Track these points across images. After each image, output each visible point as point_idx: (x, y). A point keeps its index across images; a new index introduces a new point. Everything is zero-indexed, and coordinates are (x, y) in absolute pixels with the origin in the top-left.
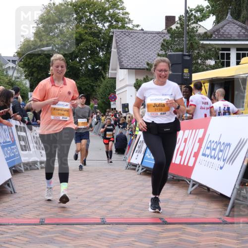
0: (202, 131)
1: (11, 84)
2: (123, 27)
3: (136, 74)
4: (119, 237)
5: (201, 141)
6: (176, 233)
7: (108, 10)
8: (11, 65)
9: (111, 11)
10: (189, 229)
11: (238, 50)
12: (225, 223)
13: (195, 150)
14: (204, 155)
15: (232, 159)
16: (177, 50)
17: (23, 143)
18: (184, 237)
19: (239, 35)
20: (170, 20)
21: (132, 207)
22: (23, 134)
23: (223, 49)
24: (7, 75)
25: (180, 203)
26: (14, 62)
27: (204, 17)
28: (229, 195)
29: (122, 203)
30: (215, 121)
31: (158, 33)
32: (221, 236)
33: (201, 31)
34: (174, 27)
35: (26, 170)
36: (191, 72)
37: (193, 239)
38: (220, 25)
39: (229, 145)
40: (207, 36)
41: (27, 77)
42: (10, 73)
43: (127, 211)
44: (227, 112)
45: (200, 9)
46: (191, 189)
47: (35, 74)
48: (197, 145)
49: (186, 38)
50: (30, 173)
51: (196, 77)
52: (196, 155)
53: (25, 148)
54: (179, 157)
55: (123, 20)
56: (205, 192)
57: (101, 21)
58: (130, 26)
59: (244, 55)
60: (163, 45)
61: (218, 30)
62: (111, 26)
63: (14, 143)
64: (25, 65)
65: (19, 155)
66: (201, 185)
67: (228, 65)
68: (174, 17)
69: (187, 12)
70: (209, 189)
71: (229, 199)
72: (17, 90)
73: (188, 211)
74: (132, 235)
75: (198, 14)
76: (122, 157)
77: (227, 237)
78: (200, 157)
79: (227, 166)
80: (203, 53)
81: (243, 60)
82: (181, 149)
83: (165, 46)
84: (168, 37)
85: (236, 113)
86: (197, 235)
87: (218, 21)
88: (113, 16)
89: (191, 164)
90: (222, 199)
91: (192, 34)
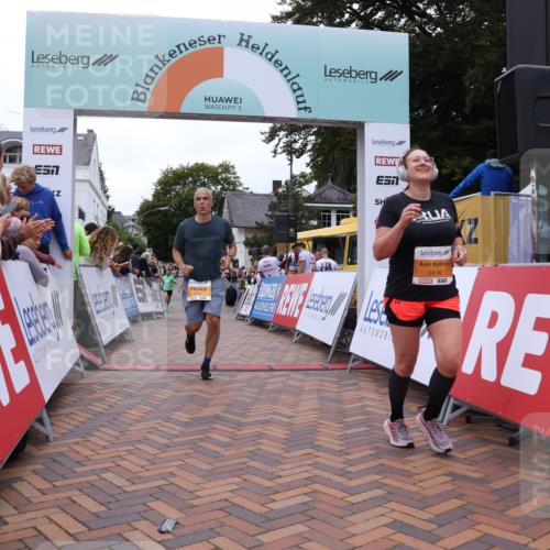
0: (306, 285)
1: (130, 240)
2: (234, 190)
3: (246, 232)
4: (230, 382)
5: (305, 294)
6: (282, 379)
7: (221, 173)
8: (131, 223)
9: (224, 175)
10: (294, 375)
11: (338, 212)
12: (326, 369)
13: (300, 302)
14: (308, 307)
15: (333, 311)
16: (284, 211)
17: (140, 295)
18: (290, 382)
19: (339, 199)
20: (277, 184)
21: (242, 355)
22: (141, 287)
23: (325, 211)
24: (127, 233)
25: (287, 351)
26: (134, 220)
27: (307, 182)
28: (330, 343)
29: (232, 352)
30: (317, 275)
31: (266, 195)
32: (323, 381)
33: (305, 194)
34: (280, 190)
35: (143, 319)
36: (296, 231)
37: (298, 384)
38: (322, 189)
39: (330, 298)
40: (310, 199)
41: (145, 234)
42: (130, 230)
43: (237, 359)
44: (328, 268)
45: (303, 175)
46: (296, 338)
47: (153, 232)
48: (301, 298)
49: (291, 201)
50: (146, 323)
51: (301, 235)
52: (301, 307)
53: (142, 300)
54: (285, 309)
55: (234, 184)
56: (309, 342)
57: (214, 184)
58: (240, 188)
59: (343, 217)
60: (270, 206)
61: (320, 194)
62: (223, 189)
63: (132, 295)
64: (143, 223)
65: (136, 306)
66: (305, 335)
67: (329, 225)
68: (280, 182)
69: (292, 177)
70: (312, 338)
71: (331, 347)
72: (135, 246)
73: (293, 359)
74: (241, 381)
75: (302, 180)
76: (232, 309)
77: (327, 382)
78: (304, 309)
79: (329, 317)
80: (306, 214)
81: (343, 221)
82: (287, 301)
83: (272, 207)
84: (275, 199)
85: (335, 269)
86: (302, 380)
87: (319, 187)
88: (226, 180)
89: (296, 316)
90: (322, 346)
91: (297, 196)
